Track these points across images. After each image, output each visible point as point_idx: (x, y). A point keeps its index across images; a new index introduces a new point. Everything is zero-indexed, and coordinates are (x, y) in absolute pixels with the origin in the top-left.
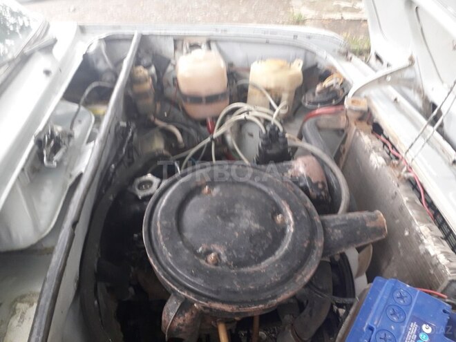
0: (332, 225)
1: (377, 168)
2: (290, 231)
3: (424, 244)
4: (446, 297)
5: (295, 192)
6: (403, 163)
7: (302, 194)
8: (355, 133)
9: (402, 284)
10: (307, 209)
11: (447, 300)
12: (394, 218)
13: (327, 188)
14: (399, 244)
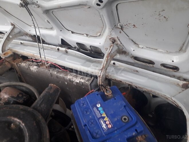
0: (38, 105)
1: (37, 71)
2: (23, 126)
3: (74, 81)
4: (93, 90)
5: (10, 108)
6: (43, 62)
7: (15, 106)
8: (18, 66)
9: (79, 100)
10: (22, 110)
11: (95, 91)
12: (58, 82)
13: (24, 94)
14: (67, 88)
